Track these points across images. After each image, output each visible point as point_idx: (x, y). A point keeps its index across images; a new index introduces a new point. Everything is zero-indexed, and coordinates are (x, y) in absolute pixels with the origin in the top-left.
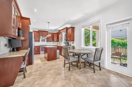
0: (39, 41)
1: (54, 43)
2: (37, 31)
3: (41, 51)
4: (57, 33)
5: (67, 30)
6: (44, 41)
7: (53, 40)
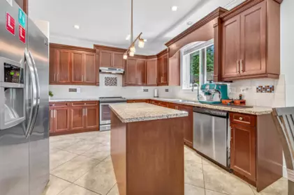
0: (96, 83)
1: (147, 90)
2: (92, 47)
3: (104, 119)
4: (158, 56)
5: (221, 21)
6: (115, 84)
7: (144, 81)
